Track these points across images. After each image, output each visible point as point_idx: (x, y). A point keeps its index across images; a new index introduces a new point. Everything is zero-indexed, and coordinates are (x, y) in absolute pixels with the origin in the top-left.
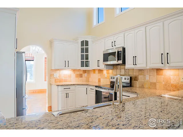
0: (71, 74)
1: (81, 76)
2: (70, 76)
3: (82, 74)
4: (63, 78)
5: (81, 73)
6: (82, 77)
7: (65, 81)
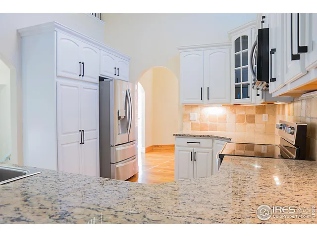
0: (226, 115)
1: (251, 119)
2: (223, 119)
3: (254, 116)
4: (209, 123)
5: (253, 112)
6: (254, 123)
7: (214, 128)
